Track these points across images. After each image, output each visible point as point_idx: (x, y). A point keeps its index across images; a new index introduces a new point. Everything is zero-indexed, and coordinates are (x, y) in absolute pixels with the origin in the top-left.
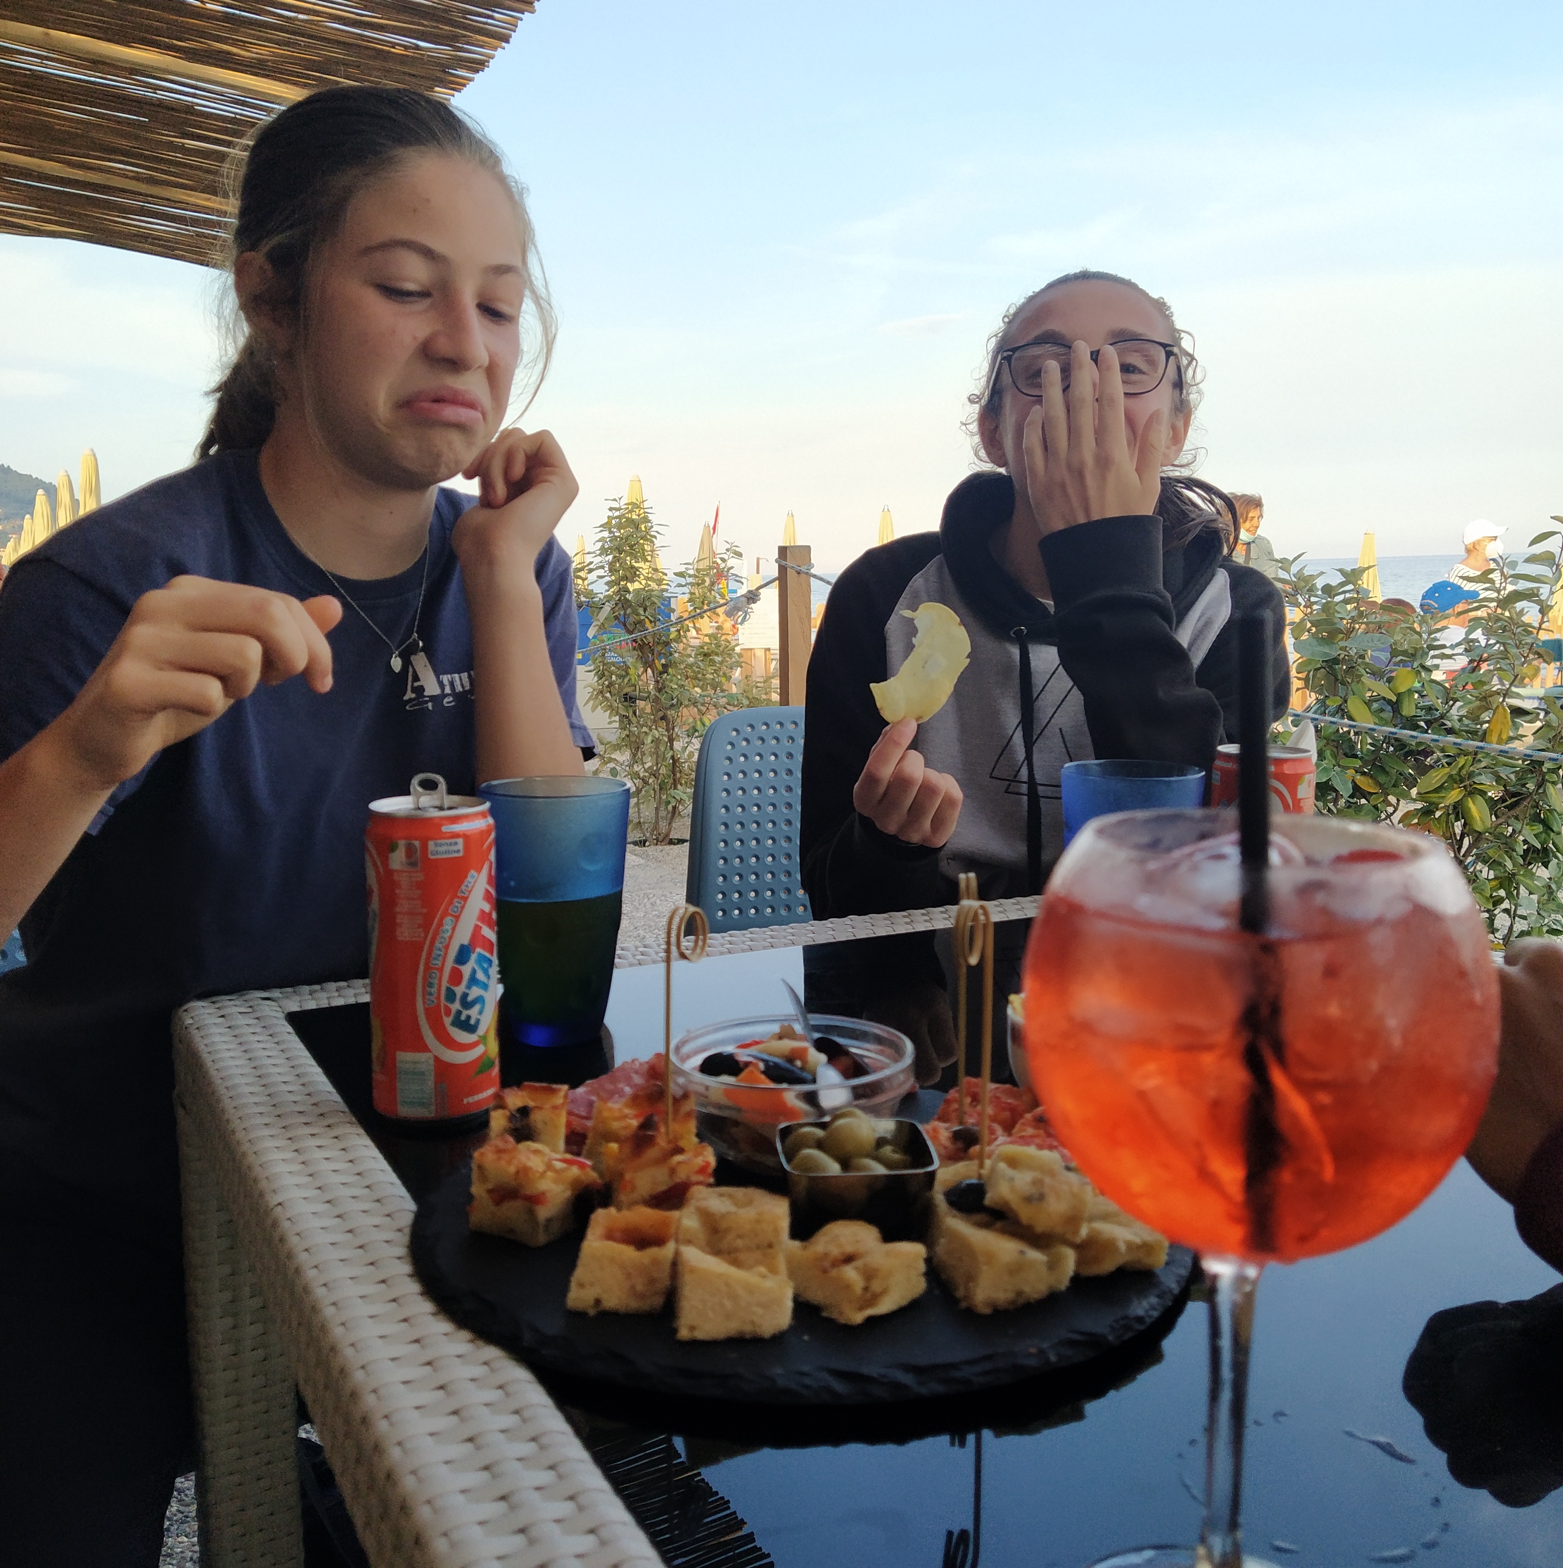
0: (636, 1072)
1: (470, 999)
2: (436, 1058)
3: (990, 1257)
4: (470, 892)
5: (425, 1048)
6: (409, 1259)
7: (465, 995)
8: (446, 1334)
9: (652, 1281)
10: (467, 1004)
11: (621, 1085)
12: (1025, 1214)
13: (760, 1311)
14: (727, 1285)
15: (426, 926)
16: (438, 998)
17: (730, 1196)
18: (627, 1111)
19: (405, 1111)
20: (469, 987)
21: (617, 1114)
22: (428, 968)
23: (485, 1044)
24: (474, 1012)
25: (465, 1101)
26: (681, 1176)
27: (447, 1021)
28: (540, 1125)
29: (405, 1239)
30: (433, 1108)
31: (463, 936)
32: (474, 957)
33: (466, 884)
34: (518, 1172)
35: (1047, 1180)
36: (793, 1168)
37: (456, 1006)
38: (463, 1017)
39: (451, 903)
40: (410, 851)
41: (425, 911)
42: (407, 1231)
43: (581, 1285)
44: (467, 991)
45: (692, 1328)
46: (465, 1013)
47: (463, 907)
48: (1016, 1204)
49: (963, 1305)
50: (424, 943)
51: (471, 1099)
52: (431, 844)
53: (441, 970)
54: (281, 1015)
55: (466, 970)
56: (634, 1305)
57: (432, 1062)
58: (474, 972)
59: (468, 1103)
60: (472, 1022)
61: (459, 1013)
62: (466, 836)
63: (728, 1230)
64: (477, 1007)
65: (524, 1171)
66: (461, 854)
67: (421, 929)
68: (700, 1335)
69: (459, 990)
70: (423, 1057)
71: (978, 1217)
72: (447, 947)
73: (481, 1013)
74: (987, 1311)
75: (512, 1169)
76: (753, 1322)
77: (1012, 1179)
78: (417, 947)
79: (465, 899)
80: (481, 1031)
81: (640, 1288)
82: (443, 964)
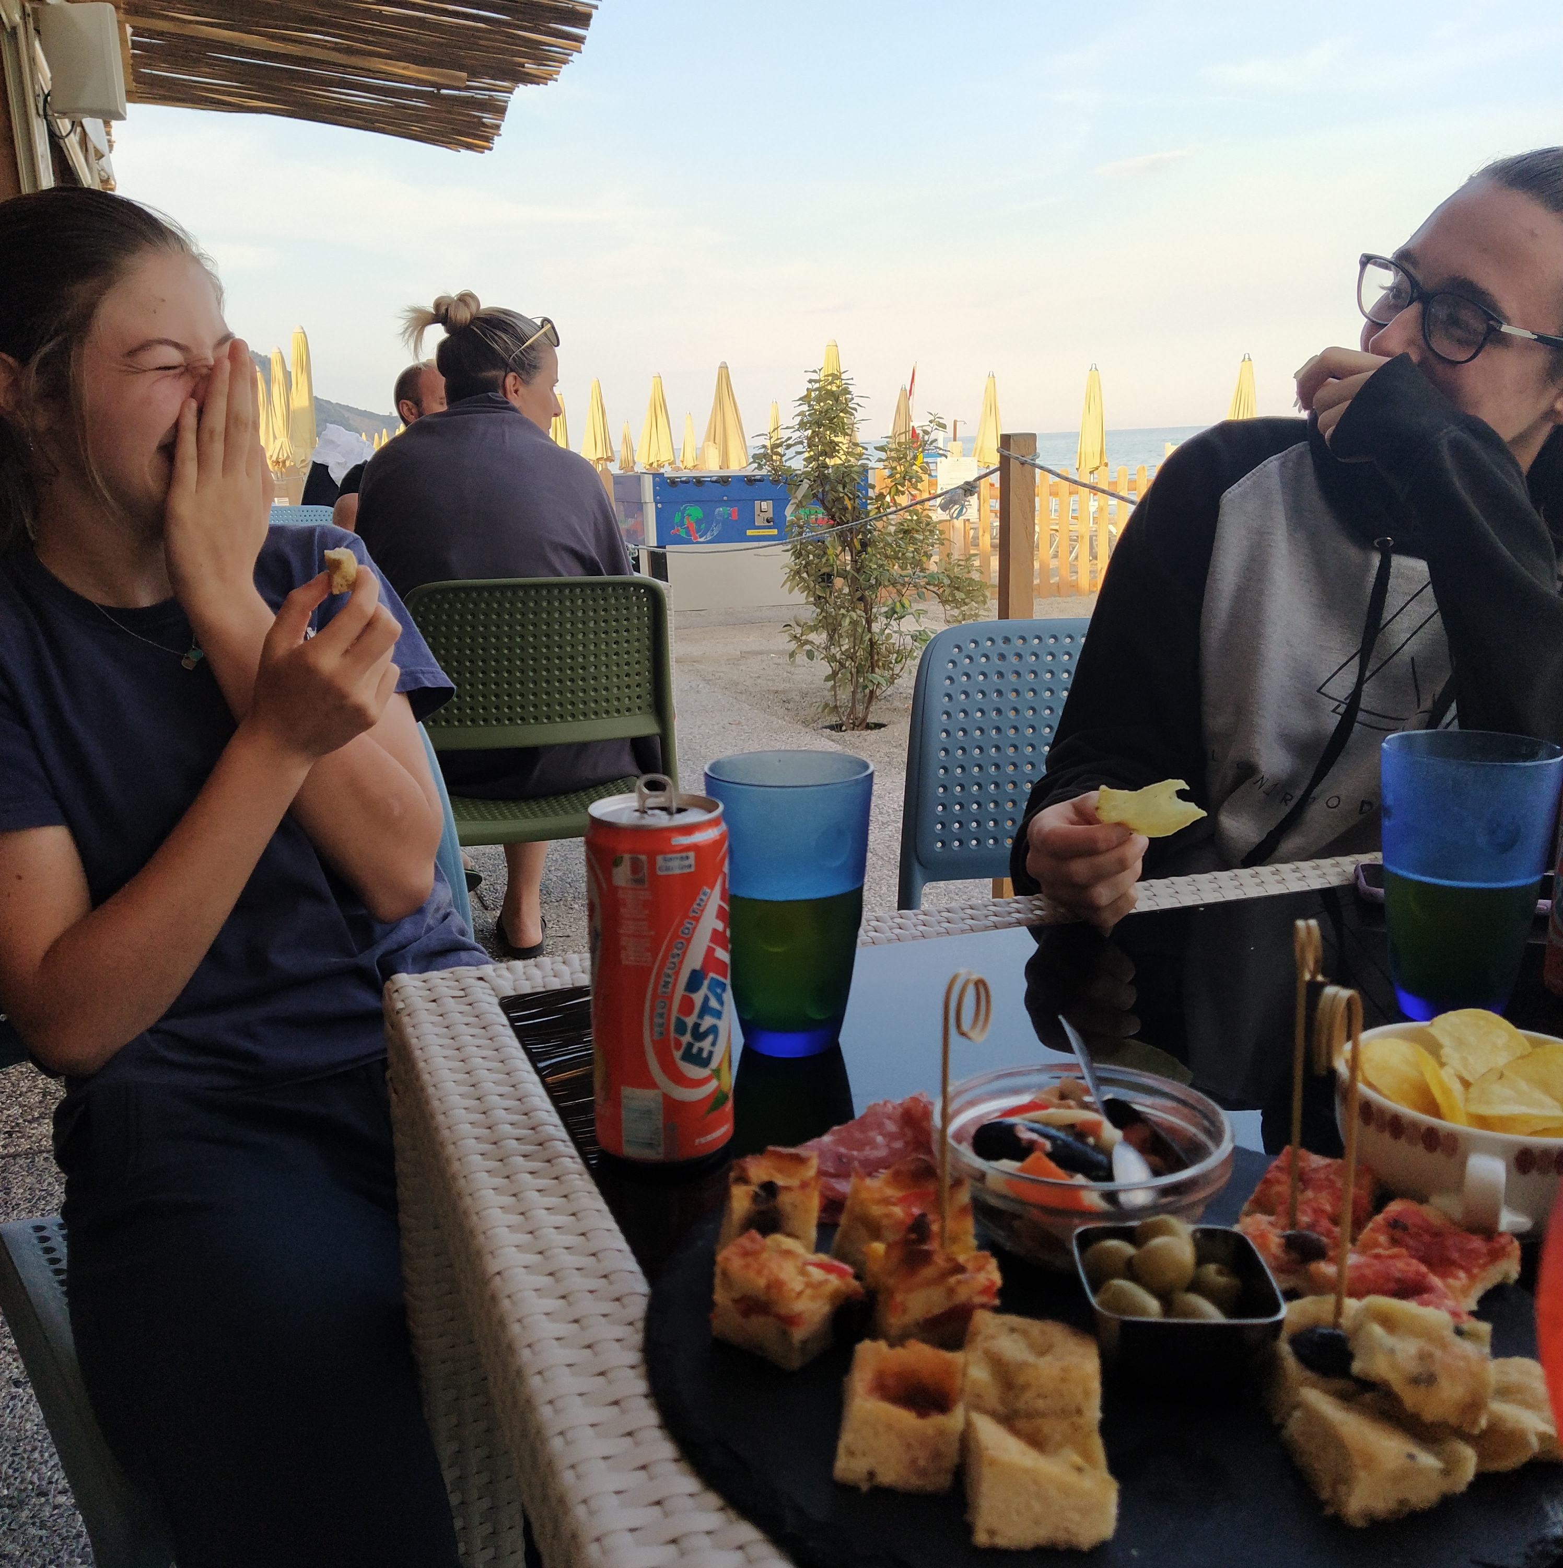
0: (889, 1118)
1: (702, 1029)
2: (666, 1097)
3: (1369, 1461)
4: (703, 911)
5: (653, 1085)
6: (642, 1370)
7: (697, 1026)
8: (691, 1495)
9: (936, 1455)
10: (699, 1035)
11: (872, 1134)
12: (1410, 1398)
13: (1076, 1517)
14: (1035, 1482)
15: (655, 951)
16: (668, 1029)
17: (1025, 1333)
18: (890, 1192)
19: (630, 1151)
20: (701, 1016)
21: (877, 1196)
22: (655, 996)
23: (719, 1078)
24: (706, 1044)
25: (697, 1141)
26: (962, 1295)
27: (678, 1054)
28: (788, 1208)
29: (637, 1338)
30: (661, 1150)
31: (694, 959)
32: (706, 983)
33: (698, 901)
34: (769, 1287)
35: (1438, 1353)
36: (1102, 1304)
38: (695, 1050)
39: (681, 924)
40: (636, 867)
41: (653, 933)
42: (640, 1325)
43: (851, 1453)
44: (699, 1021)
45: (992, 1533)
46: (697, 1045)
47: (694, 929)
48: (1398, 1386)
49: (1329, 1511)
50: (651, 969)
51: (703, 1140)
52: (660, 859)
53: (671, 998)
54: (495, 1001)
55: (698, 998)
56: (915, 1482)
57: (660, 1099)
58: (706, 999)
59: (700, 1144)
60: (705, 1055)
61: (690, 1046)
62: (695, 847)
63: (1025, 1387)
64: (710, 1038)
65: (776, 1285)
66: (693, 869)
67: (649, 954)
68: (1001, 1541)
69: (690, 1021)
70: (650, 1093)
71: (1339, 1384)
72: (677, 973)
73: (714, 1044)
74: (1360, 1523)
75: (762, 1282)
76: (1067, 1530)
77: (1392, 1351)
78: (643, 973)
79: (697, 919)
80: (714, 1064)
81: (922, 1463)
82: (673, 992)
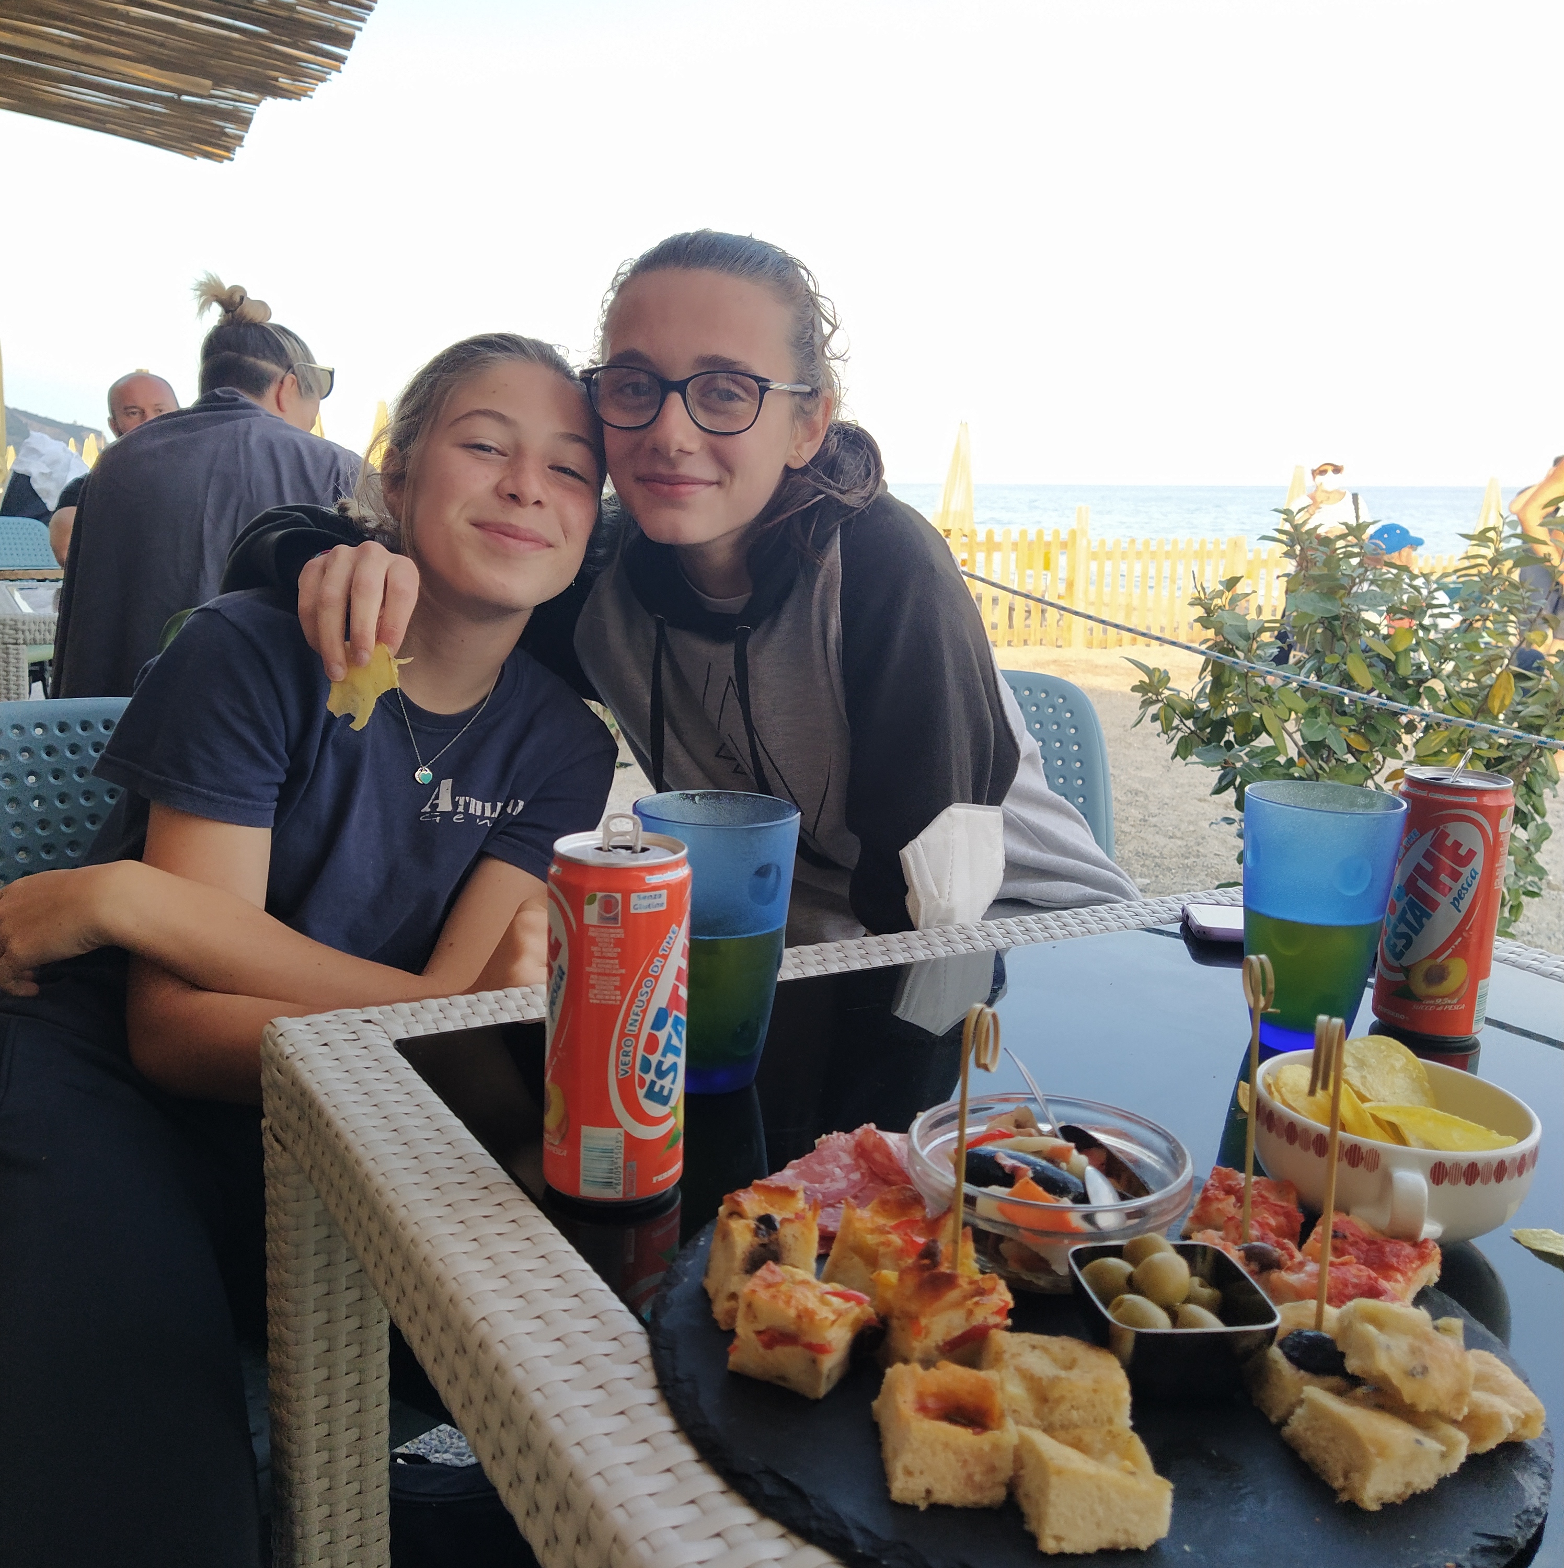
0: (844, 1151)
1: (664, 1068)
2: (627, 1135)
3: (1383, 1450)
4: (670, 949)
5: (618, 1125)
6: (663, 1407)
7: (660, 1063)
8: (749, 1525)
9: (992, 1469)
10: (661, 1074)
11: (830, 1167)
13: (1135, 1518)
14: (1099, 1488)
15: (623, 989)
16: (633, 1068)
17: (1045, 1350)
18: (881, 1221)
19: (587, 1191)
20: (664, 1055)
21: (869, 1225)
22: (622, 1035)
23: (676, 1117)
24: (667, 1082)
25: (655, 1180)
26: (979, 1318)
28: (790, 1240)
29: (650, 1377)
30: (621, 1188)
31: (661, 999)
32: (670, 1021)
33: (668, 939)
34: (799, 1317)
35: (1426, 1348)
36: (1117, 1318)
37: (650, 1076)
38: (657, 1089)
39: (651, 962)
41: (623, 971)
42: (647, 1363)
43: (909, 1473)
44: (662, 1059)
45: (1058, 1539)
46: (659, 1083)
47: (663, 967)
48: (1397, 1379)
49: (1344, 1497)
50: (620, 1007)
51: (660, 1178)
52: (634, 896)
53: (637, 1037)
54: (390, 1044)
55: (662, 1036)
56: (970, 1498)
57: (622, 1138)
58: (670, 1037)
59: (658, 1182)
60: (665, 1093)
61: (653, 1083)
62: (667, 886)
63: (1060, 1400)
64: (671, 1076)
65: (805, 1315)
66: (664, 908)
67: (618, 992)
68: (1068, 1548)
69: (654, 1059)
70: (614, 1132)
72: (644, 1012)
73: (673, 1082)
74: (1375, 1507)
76: (1126, 1532)
77: (1388, 1348)
78: (608, 1013)
79: (665, 957)
80: (672, 1103)
81: (977, 1478)
82: (640, 1029)
